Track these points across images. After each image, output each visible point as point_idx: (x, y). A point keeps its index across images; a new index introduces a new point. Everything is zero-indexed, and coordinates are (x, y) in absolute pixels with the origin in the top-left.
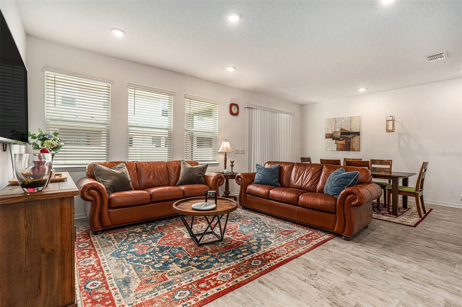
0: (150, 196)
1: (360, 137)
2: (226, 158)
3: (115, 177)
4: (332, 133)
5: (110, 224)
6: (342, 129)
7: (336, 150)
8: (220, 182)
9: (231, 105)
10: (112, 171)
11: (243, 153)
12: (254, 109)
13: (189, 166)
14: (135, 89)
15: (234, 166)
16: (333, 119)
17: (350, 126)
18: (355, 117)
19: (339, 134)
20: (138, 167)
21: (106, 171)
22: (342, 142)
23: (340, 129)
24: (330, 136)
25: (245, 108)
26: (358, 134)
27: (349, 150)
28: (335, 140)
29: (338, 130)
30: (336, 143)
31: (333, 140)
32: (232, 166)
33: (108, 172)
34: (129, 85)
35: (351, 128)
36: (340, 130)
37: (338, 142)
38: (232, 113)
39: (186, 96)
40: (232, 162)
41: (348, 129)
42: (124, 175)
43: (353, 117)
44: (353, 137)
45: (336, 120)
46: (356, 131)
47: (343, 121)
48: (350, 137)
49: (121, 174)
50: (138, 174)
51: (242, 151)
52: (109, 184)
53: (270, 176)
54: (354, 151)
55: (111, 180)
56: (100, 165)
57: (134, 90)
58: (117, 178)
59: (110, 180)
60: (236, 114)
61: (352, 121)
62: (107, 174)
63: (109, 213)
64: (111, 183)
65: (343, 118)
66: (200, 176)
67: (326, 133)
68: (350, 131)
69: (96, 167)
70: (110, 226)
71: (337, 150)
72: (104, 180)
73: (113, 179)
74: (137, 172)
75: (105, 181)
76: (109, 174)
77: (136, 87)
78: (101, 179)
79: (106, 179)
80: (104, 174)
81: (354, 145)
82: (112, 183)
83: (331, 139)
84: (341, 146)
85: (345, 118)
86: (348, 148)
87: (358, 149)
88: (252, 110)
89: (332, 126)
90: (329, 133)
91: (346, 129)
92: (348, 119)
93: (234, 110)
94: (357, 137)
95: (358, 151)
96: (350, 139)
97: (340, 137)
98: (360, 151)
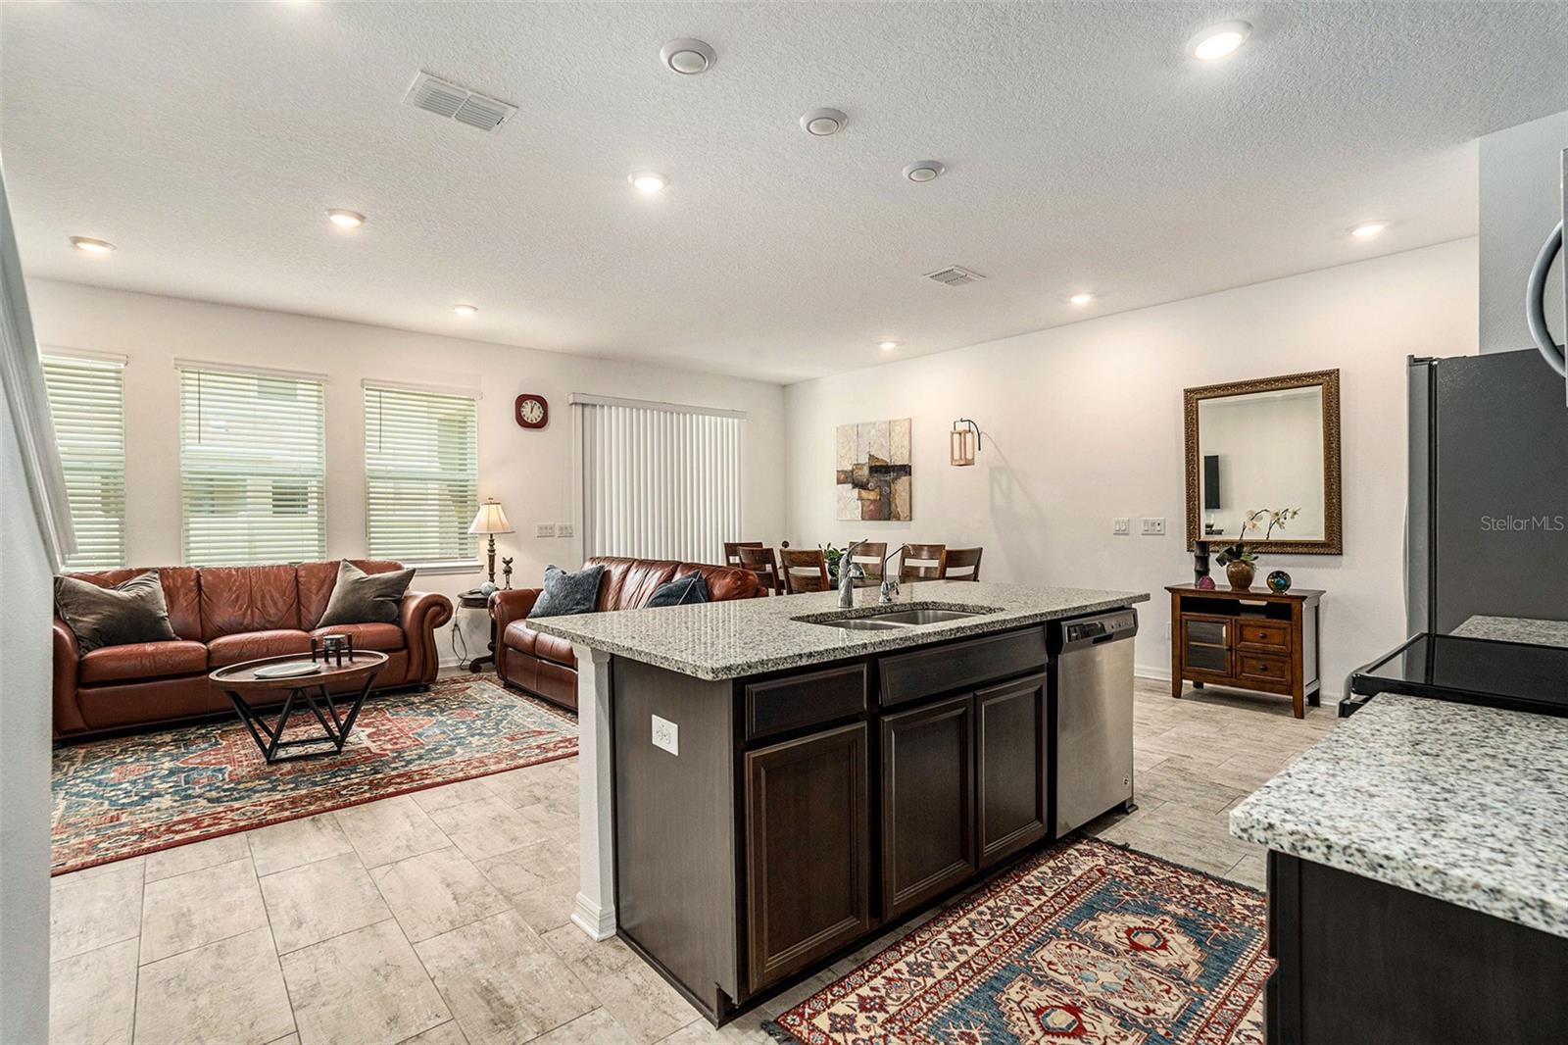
0: (206, 655)
1: (913, 480)
2: (493, 551)
3: (111, 610)
4: (850, 468)
5: (82, 725)
6: (871, 457)
7: (860, 518)
8: (438, 614)
9: (521, 400)
10: (106, 594)
11: (566, 533)
12: (602, 406)
13: (359, 574)
14: (199, 373)
15: (513, 571)
16: (853, 426)
17: (889, 448)
18: (897, 420)
19: (866, 471)
20: (202, 582)
21: (87, 593)
22: (872, 496)
23: (867, 456)
24: (847, 478)
25: (571, 405)
26: (906, 470)
27: (889, 519)
29: (864, 459)
30: (860, 498)
31: (854, 488)
32: (508, 572)
33: (94, 596)
34: (178, 362)
35: (891, 454)
36: (867, 461)
37: (864, 494)
38: (522, 422)
39: (365, 382)
40: (508, 563)
41: (884, 457)
42: (142, 603)
43: (895, 421)
44: (895, 479)
46: (901, 463)
47: (873, 432)
48: (888, 478)
49: (130, 601)
50: (200, 601)
51: (561, 529)
52: (90, 625)
53: (565, 597)
54: (899, 519)
55: (99, 616)
56: (72, 579)
57: (196, 376)
58: (116, 610)
59: (93, 616)
60: (541, 424)
61: (893, 434)
62: (90, 601)
63: (77, 697)
64: (95, 624)
65: (875, 424)
66: (382, 601)
67: (839, 469)
68: (888, 461)
69: (60, 584)
70: (82, 730)
71: (863, 519)
72: (77, 618)
73: (105, 613)
74: (200, 594)
75: (80, 618)
76: (94, 602)
77: (201, 368)
78: (72, 613)
79: (83, 615)
80: (81, 601)
81: (900, 504)
82: (99, 624)
83: (850, 486)
84: (871, 507)
85: (877, 425)
86: (886, 511)
87: (908, 514)
88: (593, 410)
89: (850, 448)
90: (845, 469)
91: (881, 457)
92: (884, 426)
93: (532, 413)
94: (905, 479)
95: (908, 518)
96: (889, 484)
97: (868, 480)
98: (911, 520)
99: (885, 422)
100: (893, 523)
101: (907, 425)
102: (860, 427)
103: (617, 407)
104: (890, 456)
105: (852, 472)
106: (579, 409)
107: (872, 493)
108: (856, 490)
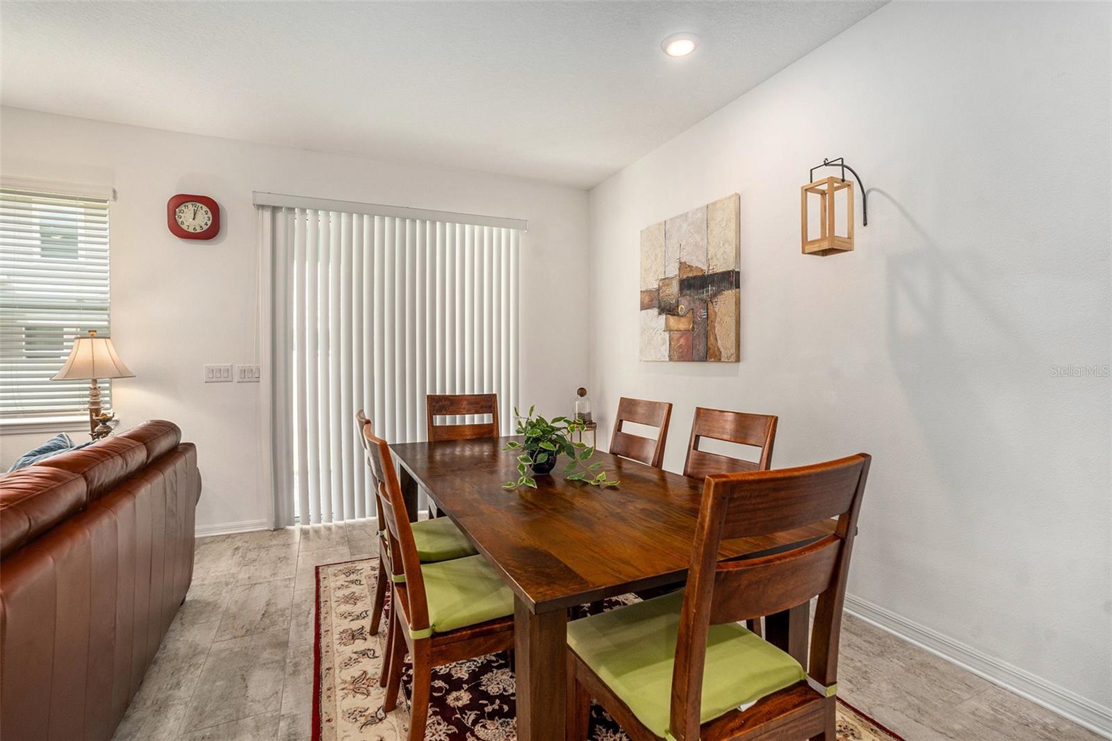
1: (741, 295)
4: (656, 286)
6: (683, 266)
7: (668, 360)
9: (178, 202)
16: (660, 224)
17: (707, 248)
18: (720, 200)
19: (675, 288)
22: (683, 324)
23: (677, 265)
24: (653, 300)
26: (731, 279)
27: (704, 359)
28: (664, 316)
29: (673, 271)
30: (668, 329)
31: (660, 314)
35: (709, 257)
36: (677, 272)
37: (672, 320)
41: (700, 264)
43: (714, 204)
44: (715, 295)
45: (667, 227)
46: (724, 270)
47: (685, 226)
54: (719, 360)
61: (712, 224)
65: (686, 215)
67: (643, 289)
68: (705, 268)
71: (671, 359)
81: (723, 337)
83: (655, 311)
84: (682, 341)
85: (690, 215)
86: (702, 348)
87: (733, 350)
88: (290, 216)
89: (656, 255)
90: (650, 287)
91: (695, 264)
92: (699, 215)
93: (193, 218)
94: (729, 294)
95: (733, 359)
96: (706, 304)
97: (678, 302)
98: (738, 360)
99: (701, 208)
100: (711, 366)
101: (732, 205)
102: (668, 224)
103: (327, 210)
104: (708, 260)
105: (658, 290)
106: (267, 215)
107: (683, 320)
108: (663, 317)
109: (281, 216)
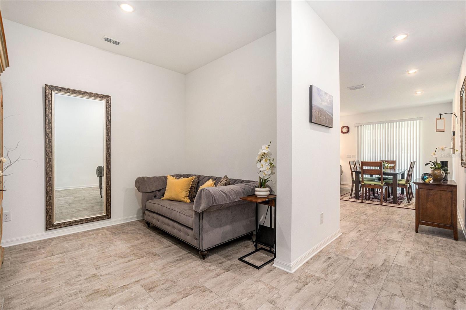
109: (359, 127)
